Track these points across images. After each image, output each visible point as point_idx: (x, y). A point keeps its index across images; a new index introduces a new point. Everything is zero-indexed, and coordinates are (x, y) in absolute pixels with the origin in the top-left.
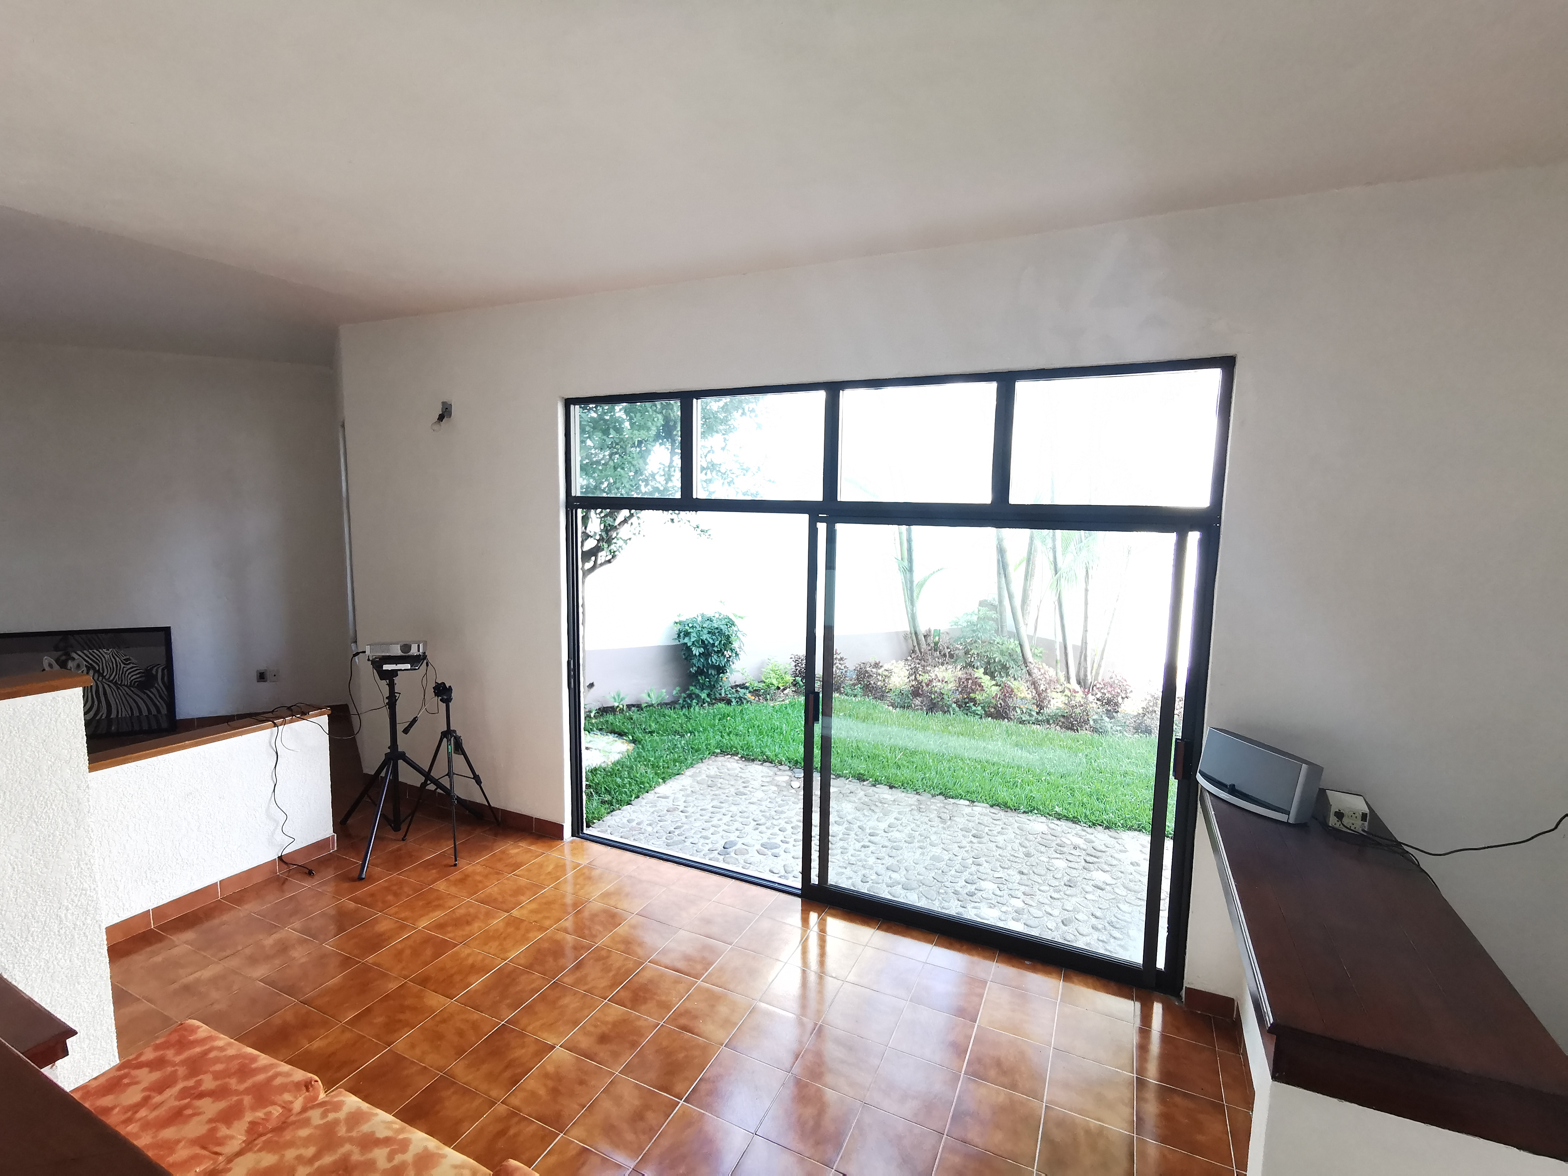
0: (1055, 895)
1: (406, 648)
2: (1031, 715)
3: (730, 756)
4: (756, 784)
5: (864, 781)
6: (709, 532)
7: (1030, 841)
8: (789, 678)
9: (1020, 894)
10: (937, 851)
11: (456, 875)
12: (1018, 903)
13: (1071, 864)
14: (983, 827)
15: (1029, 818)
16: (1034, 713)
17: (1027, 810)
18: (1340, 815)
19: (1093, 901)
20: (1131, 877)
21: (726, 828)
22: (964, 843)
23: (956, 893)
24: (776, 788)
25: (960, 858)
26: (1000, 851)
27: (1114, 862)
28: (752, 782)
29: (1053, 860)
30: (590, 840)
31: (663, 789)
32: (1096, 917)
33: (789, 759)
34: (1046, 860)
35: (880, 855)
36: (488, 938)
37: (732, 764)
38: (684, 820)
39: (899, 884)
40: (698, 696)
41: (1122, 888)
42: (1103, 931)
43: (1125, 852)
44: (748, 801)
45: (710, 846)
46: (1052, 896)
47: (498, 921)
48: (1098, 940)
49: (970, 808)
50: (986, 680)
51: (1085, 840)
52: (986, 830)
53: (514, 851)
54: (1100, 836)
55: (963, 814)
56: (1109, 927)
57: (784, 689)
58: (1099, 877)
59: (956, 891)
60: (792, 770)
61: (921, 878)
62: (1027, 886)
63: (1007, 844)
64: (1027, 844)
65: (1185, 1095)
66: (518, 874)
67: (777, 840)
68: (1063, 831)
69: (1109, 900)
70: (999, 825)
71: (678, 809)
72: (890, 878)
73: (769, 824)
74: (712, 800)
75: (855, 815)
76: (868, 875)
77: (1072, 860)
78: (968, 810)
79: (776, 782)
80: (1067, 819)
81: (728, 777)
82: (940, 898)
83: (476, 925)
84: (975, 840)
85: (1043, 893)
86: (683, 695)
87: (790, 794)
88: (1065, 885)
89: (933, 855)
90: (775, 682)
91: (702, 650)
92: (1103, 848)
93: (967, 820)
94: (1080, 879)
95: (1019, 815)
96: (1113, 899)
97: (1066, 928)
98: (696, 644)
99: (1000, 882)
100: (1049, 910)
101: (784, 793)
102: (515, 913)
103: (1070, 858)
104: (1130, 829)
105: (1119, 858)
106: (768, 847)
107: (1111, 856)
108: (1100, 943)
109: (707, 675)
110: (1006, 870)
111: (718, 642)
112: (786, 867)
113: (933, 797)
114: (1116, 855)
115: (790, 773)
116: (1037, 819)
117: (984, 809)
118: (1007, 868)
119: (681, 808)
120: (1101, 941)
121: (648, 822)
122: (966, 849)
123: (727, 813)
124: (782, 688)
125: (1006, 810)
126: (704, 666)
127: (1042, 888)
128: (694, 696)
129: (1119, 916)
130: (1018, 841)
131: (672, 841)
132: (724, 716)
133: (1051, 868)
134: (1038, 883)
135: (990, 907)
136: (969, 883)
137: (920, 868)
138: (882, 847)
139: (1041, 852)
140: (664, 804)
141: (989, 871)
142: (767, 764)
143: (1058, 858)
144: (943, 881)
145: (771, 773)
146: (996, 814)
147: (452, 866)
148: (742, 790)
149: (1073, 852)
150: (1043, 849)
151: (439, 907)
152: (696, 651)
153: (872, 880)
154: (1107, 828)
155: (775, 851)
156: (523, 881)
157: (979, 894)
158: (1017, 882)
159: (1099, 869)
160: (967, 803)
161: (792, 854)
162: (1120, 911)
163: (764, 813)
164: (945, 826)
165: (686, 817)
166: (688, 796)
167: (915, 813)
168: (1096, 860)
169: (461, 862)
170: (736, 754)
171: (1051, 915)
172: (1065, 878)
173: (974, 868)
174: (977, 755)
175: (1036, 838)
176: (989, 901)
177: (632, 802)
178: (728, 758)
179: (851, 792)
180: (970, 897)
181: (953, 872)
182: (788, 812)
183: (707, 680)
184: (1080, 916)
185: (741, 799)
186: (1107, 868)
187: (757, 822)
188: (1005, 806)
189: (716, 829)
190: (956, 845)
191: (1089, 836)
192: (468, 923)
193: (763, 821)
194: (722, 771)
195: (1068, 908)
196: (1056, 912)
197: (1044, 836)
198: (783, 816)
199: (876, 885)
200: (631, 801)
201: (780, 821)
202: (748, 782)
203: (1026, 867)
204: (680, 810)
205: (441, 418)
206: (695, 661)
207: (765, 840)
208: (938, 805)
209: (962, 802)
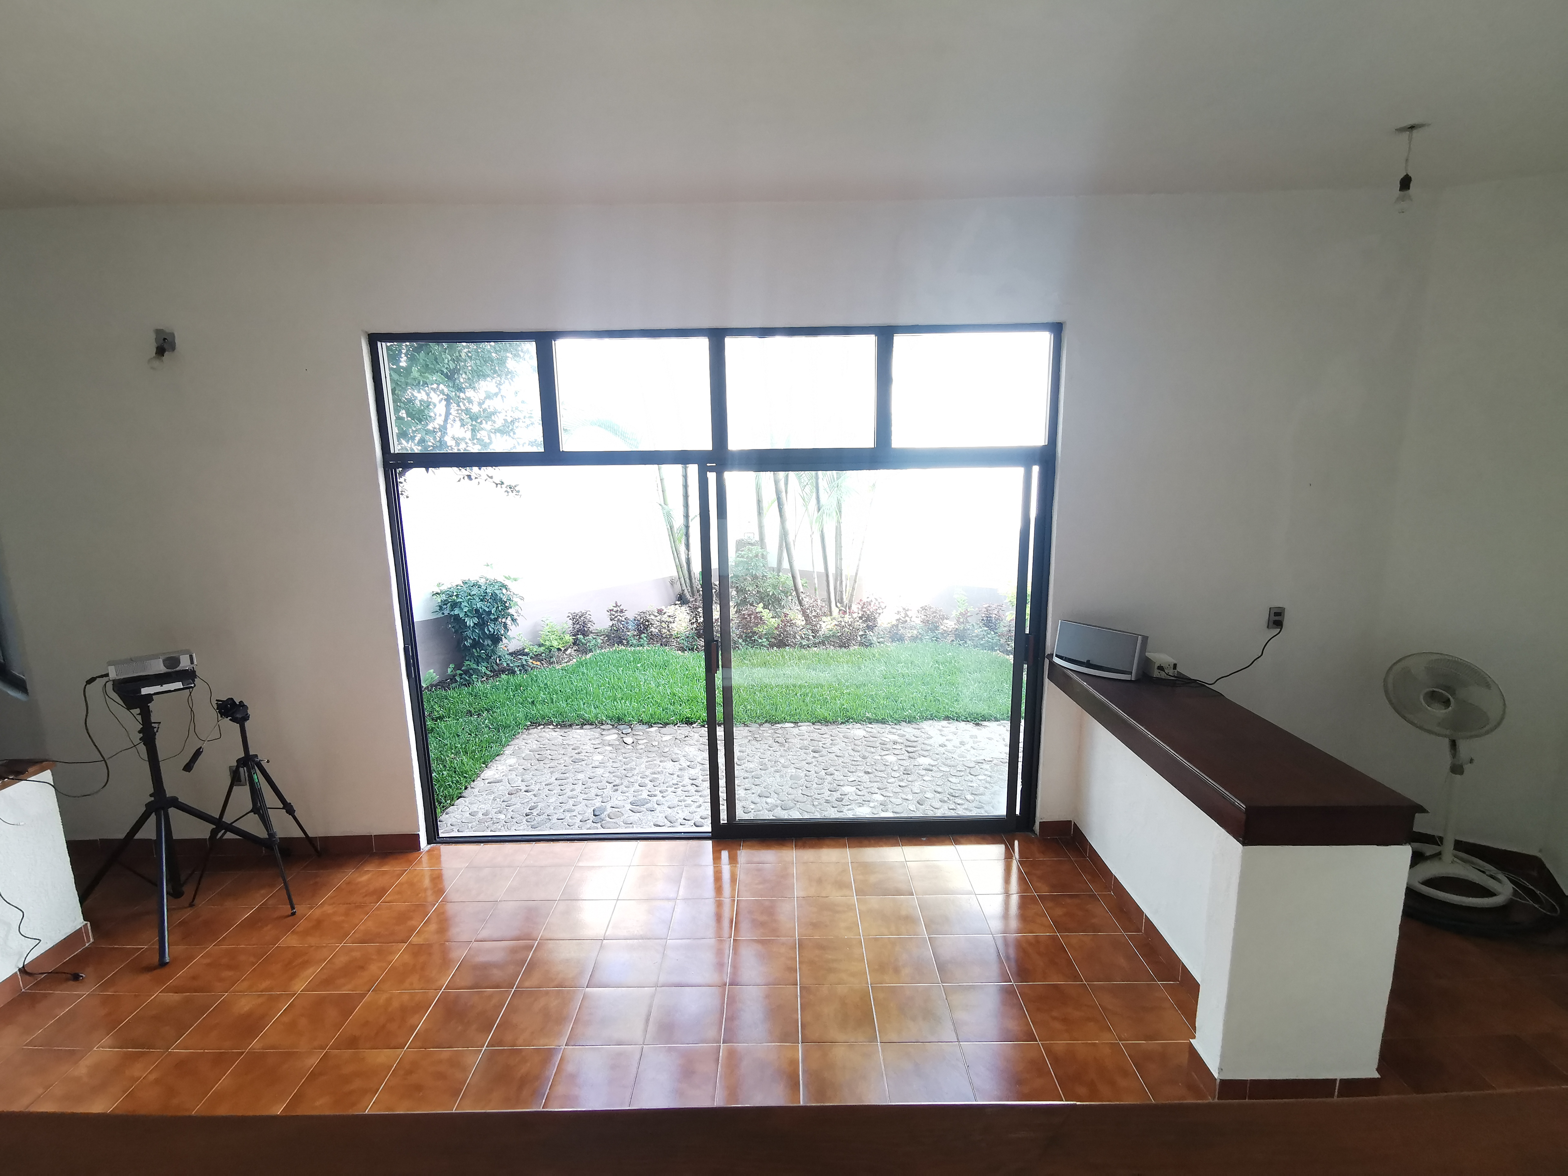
0: (902, 784)
1: (171, 661)
2: (808, 639)
3: (542, 727)
4: (588, 747)
5: (692, 724)
6: (517, 489)
7: (859, 746)
8: (569, 638)
9: (877, 791)
10: (792, 771)
11: (302, 925)
12: (878, 797)
13: (899, 757)
14: (817, 742)
15: (848, 727)
16: (811, 637)
17: (844, 721)
18: (1161, 668)
19: (930, 781)
20: (945, 756)
21: (585, 796)
22: (809, 760)
23: (827, 802)
24: (610, 748)
25: (813, 772)
26: (841, 760)
27: (929, 748)
28: (582, 747)
29: (885, 757)
30: (453, 843)
31: (489, 773)
32: (939, 793)
33: (609, 717)
34: (879, 758)
35: (746, 786)
36: (401, 975)
37: (551, 735)
38: (535, 799)
39: (777, 806)
40: (476, 671)
41: (943, 766)
42: (949, 801)
43: (931, 737)
44: (591, 766)
45: (580, 817)
46: (900, 785)
47: (399, 955)
48: (949, 809)
49: (797, 729)
50: (766, 614)
51: (898, 735)
52: (821, 744)
53: (365, 878)
54: (908, 730)
55: (794, 735)
56: (952, 798)
57: (566, 650)
58: (925, 761)
59: (827, 800)
60: (616, 727)
61: (793, 797)
62: (878, 782)
63: (844, 752)
64: (859, 748)
65: (1071, 896)
66: (388, 899)
67: (644, 795)
68: (879, 733)
69: (940, 777)
70: (828, 738)
71: (521, 790)
72: (767, 803)
73: (626, 783)
74: (552, 773)
75: (702, 757)
76: (747, 806)
77: (898, 753)
78: (796, 731)
79: (607, 742)
80: (877, 721)
81: (553, 748)
82: (818, 809)
83: (373, 968)
84: (816, 755)
85: (892, 785)
86: (459, 672)
87: (629, 751)
88: (904, 774)
89: (791, 776)
90: (555, 644)
91: (476, 620)
92: (913, 739)
93: (801, 739)
94: (912, 767)
95: (838, 726)
96: (943, 776)
97: (923, 807)
98: (469, 614)
99: (857, 784)
100: (904, 796)
101: (623, 751)
102: (414, 939)
103: (896, 752)
104: (926, 719)
105: (930, 743)
106: (639, 803)
107: (924, 744)
108: (952, 811)
109: (482, 647)
110: (855, 774)
111: (495, 609)
112: (669, 818)
113: (760, 725)
114: (925, 742)
115: (615, 731)
116: (855, 726)
117: (809, 727)
118: (854, 772)
119: (524, 788)
120: (951, 809)
121: (495, 810)
122: (814, 764)
123: (576, 782)
124: (563, 649)
125: (827, 724)
126: (479, 637)
127: (889, 781)
128: (471, 671)
129: (954, 788)
130: (850, 748)
131: (535, 822)
132: (518, 687)
133: (887, 764)
134: (884, 777)
135: (860, 806)
136: (833, 791)
137: (787, 788)
138: (744, 778)
139: (873, 753)
140: (502, 789)
141: (842, 777)
142: (588, 727)
143: (887, 755)
144: (812, 795)
145: (597, 735)
146: (820, 729)
147: (288, 916)
148: (577, 756)
149: (895, 746)
150: (873, 750)
151: (305, 964)
152: (470, 622)
153: (752, 809)
154: (909, 722)
155: (649, 806)
156: (401, 906)
157: (846, 798)
158: (868, 780)
159: (920, 756)
160: (792, 725)
161: (667, 804)
162: (952, 784)
163: (614, 774)
164: (785, 749)
165: (535, 795)
166: (523, 775)
167: (754, 742)
168: (915, 749)
169: (299, 909)
170: (551, 723)
171: (907, 800)
172: (901, 769)
173: (829, 778)
174: (781, 681)
175: (862, 743)
176: (857, 802)
177: (463, 794)
178: (541, 729)
179: (685, 737)
180: (841, 803)
181: (815, 786)
182: (637, 768)
183: (482, 651)
184: (928, 795)
185: (582, 765)
186: (926, 753)
187: (613, 784)
188: (825, 722)
189: (575, 800)
190: (804, 762)
191: (899, 732)
192: (362, 968)
193: (618, 782)
194: (544, 742)
195: (916, 792)
196: (910, 797)
197: (867, 739)
198: (636, 772)
199: (759, 813)
200: (460, 793)
201: (635, 777)
202: (579, 748)
203: (868, 767)
204: (523, 791)
205: (161, 351)
206: (469, 633)
207: (631, 799)
208: (769, 732)
209: (787, 725)
